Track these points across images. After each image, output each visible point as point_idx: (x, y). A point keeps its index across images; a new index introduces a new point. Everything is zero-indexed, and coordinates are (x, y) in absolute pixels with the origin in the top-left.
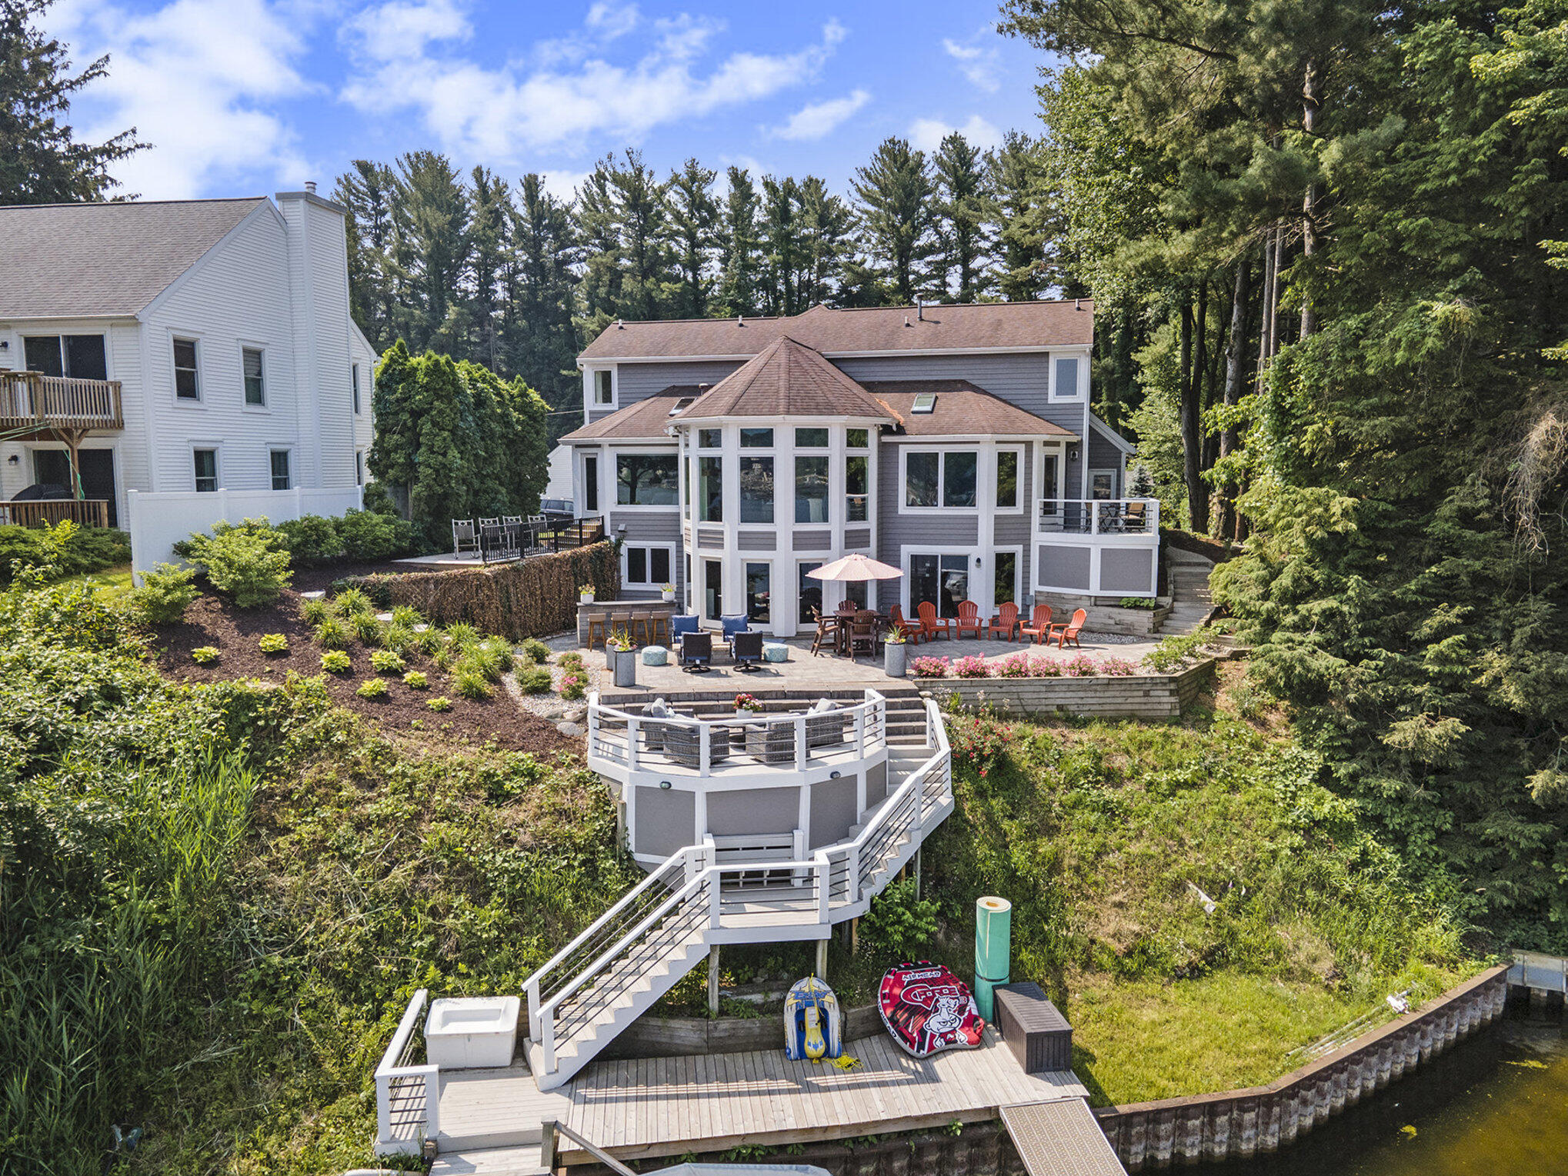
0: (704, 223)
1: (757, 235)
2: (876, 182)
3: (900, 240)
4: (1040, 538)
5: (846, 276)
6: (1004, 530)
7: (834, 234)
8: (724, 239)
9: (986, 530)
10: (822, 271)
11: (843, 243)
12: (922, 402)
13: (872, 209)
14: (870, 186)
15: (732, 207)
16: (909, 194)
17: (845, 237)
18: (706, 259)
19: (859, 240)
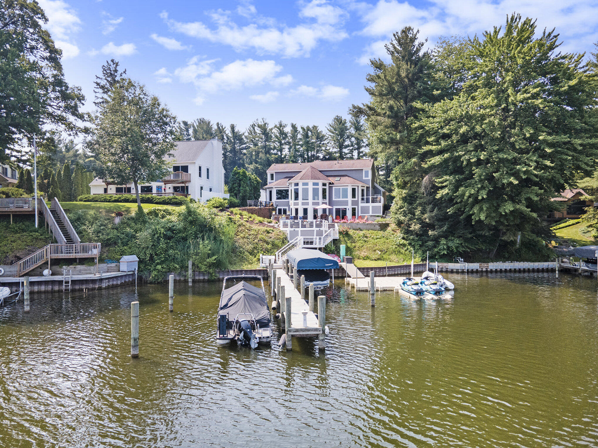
0: (284, 138)
1: (299, 142)
2: (333, 127)
3: (340, 143)
4: (361, 205)
5: (324, 153)
6: (354, 203)
7: (321, 141)
8: (289, 143)
9: (350, 203)
10: (318, 152)
11: (323, 144)
12: (338, 178)
13: (332, 134)
14: (331, 128)
15: (292, 134)
16: (342, 131)
17: (324, 142)
18: (284, 148)
19: (328, 143)
